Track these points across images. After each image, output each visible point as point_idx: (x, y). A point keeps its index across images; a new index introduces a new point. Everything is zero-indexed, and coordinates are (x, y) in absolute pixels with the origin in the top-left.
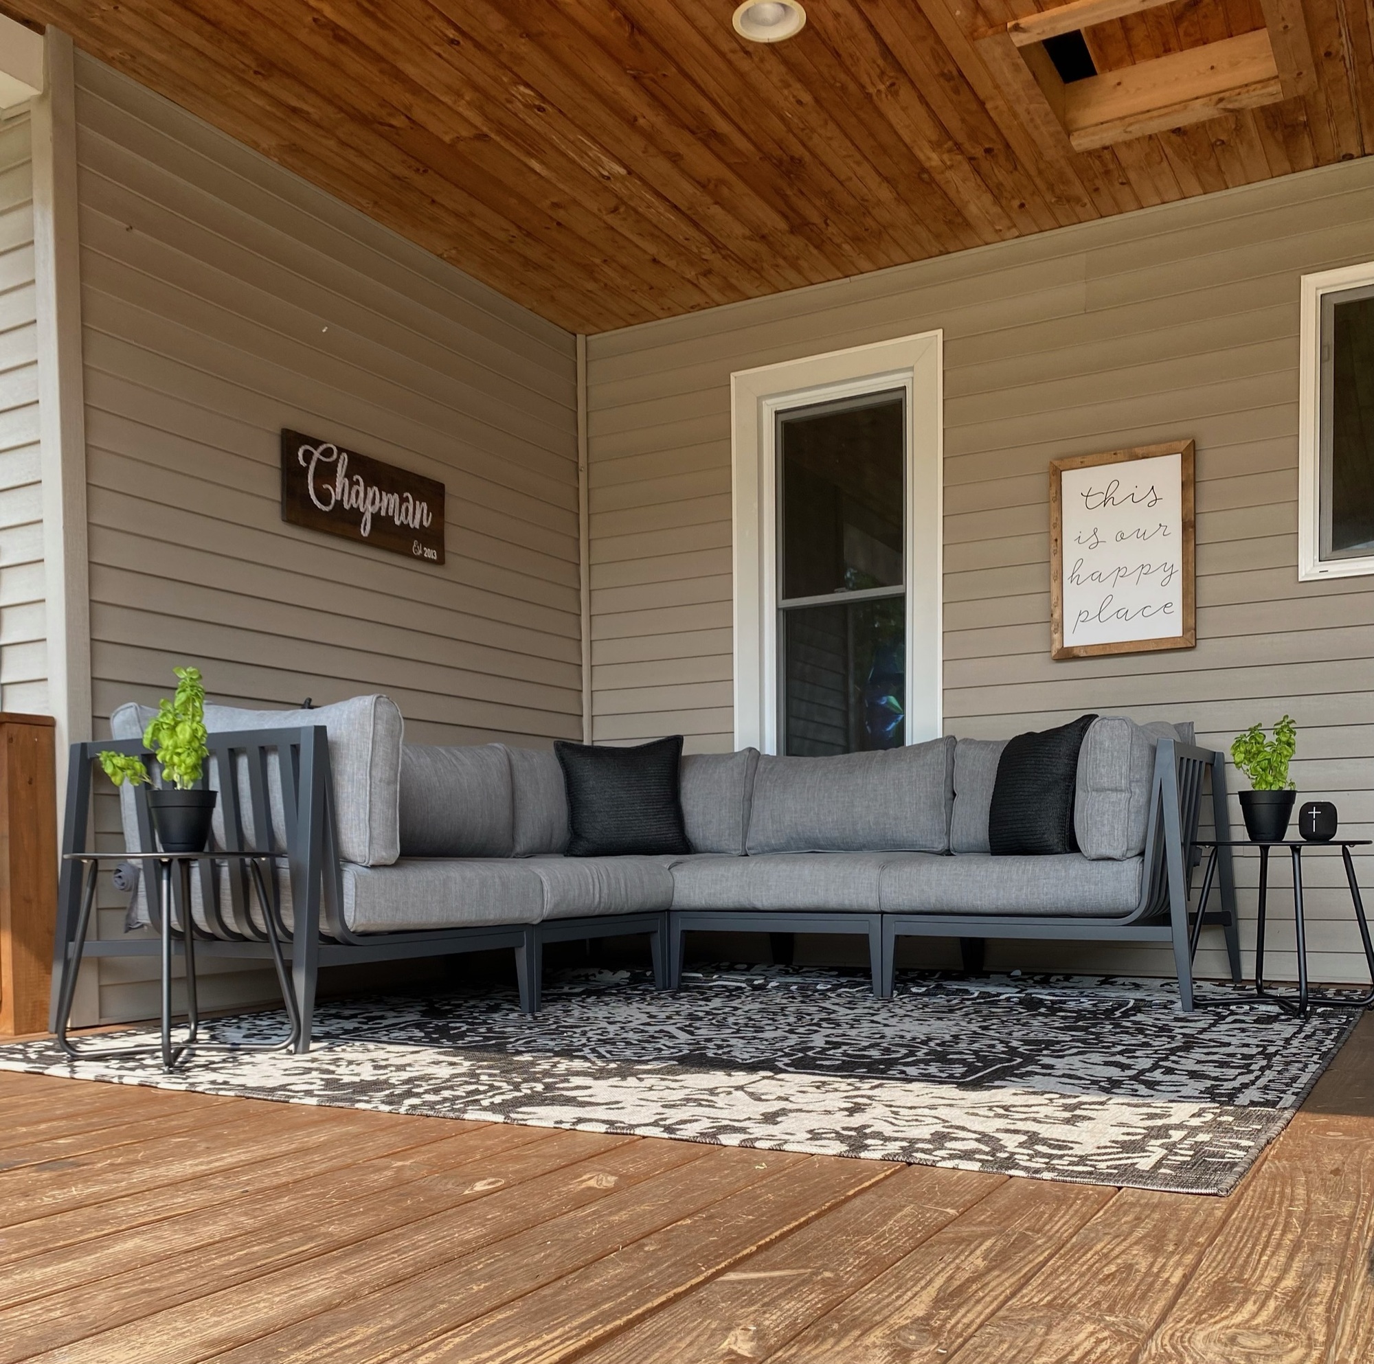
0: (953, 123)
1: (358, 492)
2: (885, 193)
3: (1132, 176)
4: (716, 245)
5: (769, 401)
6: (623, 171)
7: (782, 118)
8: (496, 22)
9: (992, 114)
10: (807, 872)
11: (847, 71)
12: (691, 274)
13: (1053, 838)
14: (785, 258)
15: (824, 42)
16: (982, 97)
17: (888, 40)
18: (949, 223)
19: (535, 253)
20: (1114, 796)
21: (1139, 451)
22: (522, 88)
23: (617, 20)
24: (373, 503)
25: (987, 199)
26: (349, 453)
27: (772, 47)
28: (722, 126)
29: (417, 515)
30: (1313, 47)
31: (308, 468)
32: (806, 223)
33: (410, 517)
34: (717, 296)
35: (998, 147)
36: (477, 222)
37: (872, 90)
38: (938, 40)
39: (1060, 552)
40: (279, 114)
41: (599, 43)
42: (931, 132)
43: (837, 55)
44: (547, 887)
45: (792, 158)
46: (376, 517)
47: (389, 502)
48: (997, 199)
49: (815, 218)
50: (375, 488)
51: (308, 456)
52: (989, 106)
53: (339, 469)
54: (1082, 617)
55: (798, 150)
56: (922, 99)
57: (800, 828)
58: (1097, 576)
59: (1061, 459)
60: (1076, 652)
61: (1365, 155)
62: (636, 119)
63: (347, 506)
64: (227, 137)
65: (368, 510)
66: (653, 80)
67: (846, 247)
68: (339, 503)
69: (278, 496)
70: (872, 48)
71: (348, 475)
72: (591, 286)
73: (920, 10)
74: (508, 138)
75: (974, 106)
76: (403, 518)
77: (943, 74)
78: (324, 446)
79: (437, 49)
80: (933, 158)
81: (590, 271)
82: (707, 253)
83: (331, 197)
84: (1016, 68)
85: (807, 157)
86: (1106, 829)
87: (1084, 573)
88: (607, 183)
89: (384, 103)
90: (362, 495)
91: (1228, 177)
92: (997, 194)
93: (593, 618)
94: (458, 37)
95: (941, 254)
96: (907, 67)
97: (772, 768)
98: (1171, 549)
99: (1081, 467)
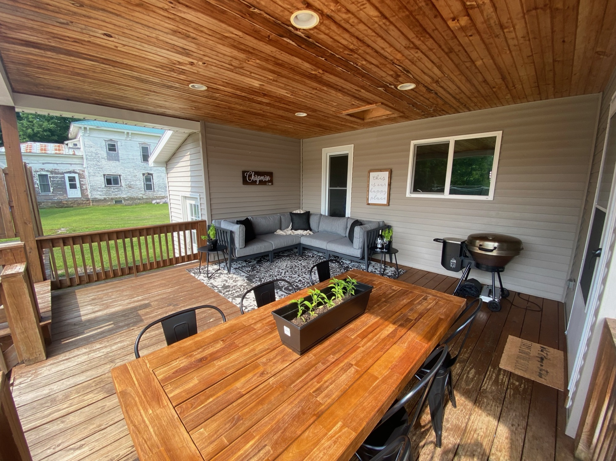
4: (314, 131)
5: (328, 154)
6: (292, 127)
7: (312, 121)
11: (319, 117)
15: (312, 116)
17: (322, 115)
20: (357, 239)
21: (382, 170)
22: (270, 121)
26: (255, 172)
27: (304, 116)
31: (247, 176)
33: (266, 179)
34: (320, 135)
37: (325, 119)
39: (369, 187)
42: (339, 121)
43: (315, 116)
44: (273, 245)
46: (260, 181)
47: (262, 178)
50: (259, 176)
51: (247, 174)
53: (252, 175)
54: (372, 198)
58: (374, 191)
59: (370, 170)
60: (370, 204)
62: (290, 123)
66: (289, 120)
68: (253, 180)
69: (242, 181)
72: (298, 135)
75: (344, 119)
77: (335, 117)
78: (250, 172)
87: (372, 191)
90: (257, 178)
91: (399, 122)
96: (328, 116)
97: (323, 218)
98: (386, 188)
99: (373, 172)
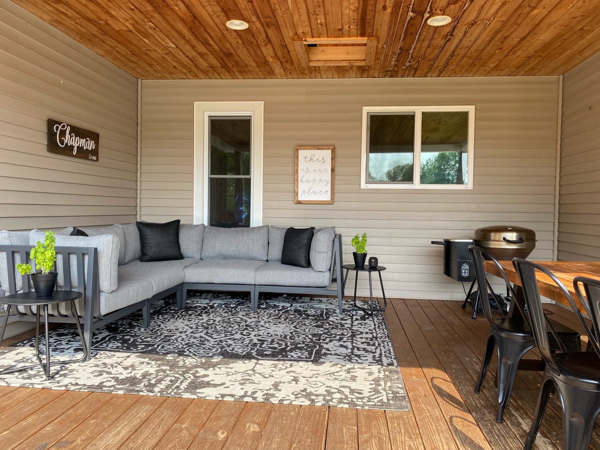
0: (280, 54)
1: (73, 139)
2: (254, 64)
3: (322, 72)
4: (196, 66)
5: (206, 112)
6: (175, 46)
7: (231, 44)
8: (150, 8)
9: (291, 55)
10: (231, 272)
11: (255, 39)
12: (185, 71)
13: (303, 262)
14: (217, 72)
15: (251, 32)
16: (289, 50)
17: (269, 35)
18: (269, 73)
19: (134, 59)
20: (323, 255)
21: (320, 147)
22: (150, 23)
23: (191, 16)
24: (77, 143)
25: (282, 70)
26: (70, 126)
27: (235, 31)
28: (212, 43)
29: (90, 145)
30: (375, 57)
31: (57, 132)
32: (227, 66)
33: (88, 146)
34: (191, 77)
35: (290, 61)
36: (117, 49)
37: (260, 44)
38: (283, 38)
39: (297, 173)
40: (56, 12)
41: (182, 20)
42: (273, 55)
43: (254, 36)
44: (154, 286)
45: (230, 53)
46: (78, 147)
47: (82, 142)
48: (284, 71)
49: (231, 66)
50: (78, 138)
51: (57, 128)
52: (290, 53)
53: (67, 132)
54: (303, 192)
55: (232, 51)
56: (273, 48)
57: (221, 252)
58: (308, 181)
59: (299, 146)
60: (302, 202)
61: (379, 77)
62: (185, 37)
63: (69, 145)
64: (31, 14)
65: (76, 145)
66: (195, 30)
67: (237, 73)
68: (67, 144)
69: (46, 142)
70: (264, 36)
71: (70, 134)
72: (149, 69)
73: (281, 31)
74: (139, 33)
75: (287, 52)
76: (86, 147)
77: (281, 45)
78: (63, 124)
79: (125, 10)
80: (270, 60)
81: (151, 66)
82: (193, 68)
83: (65, 35)
84: (302, 48)
85: (234, 53)
86: (321, 263)
87: (304, 180)
88: (168, 48)
89: (98, 17)
90: (74, 140)
91: (345, 76)
92: (285, 70)
93: (142, 174)
94: (134, 8)
95: (264, 79)
96: (272, 41)
97: (210, 231)
98: (328, 176)
99: (304, 149)
